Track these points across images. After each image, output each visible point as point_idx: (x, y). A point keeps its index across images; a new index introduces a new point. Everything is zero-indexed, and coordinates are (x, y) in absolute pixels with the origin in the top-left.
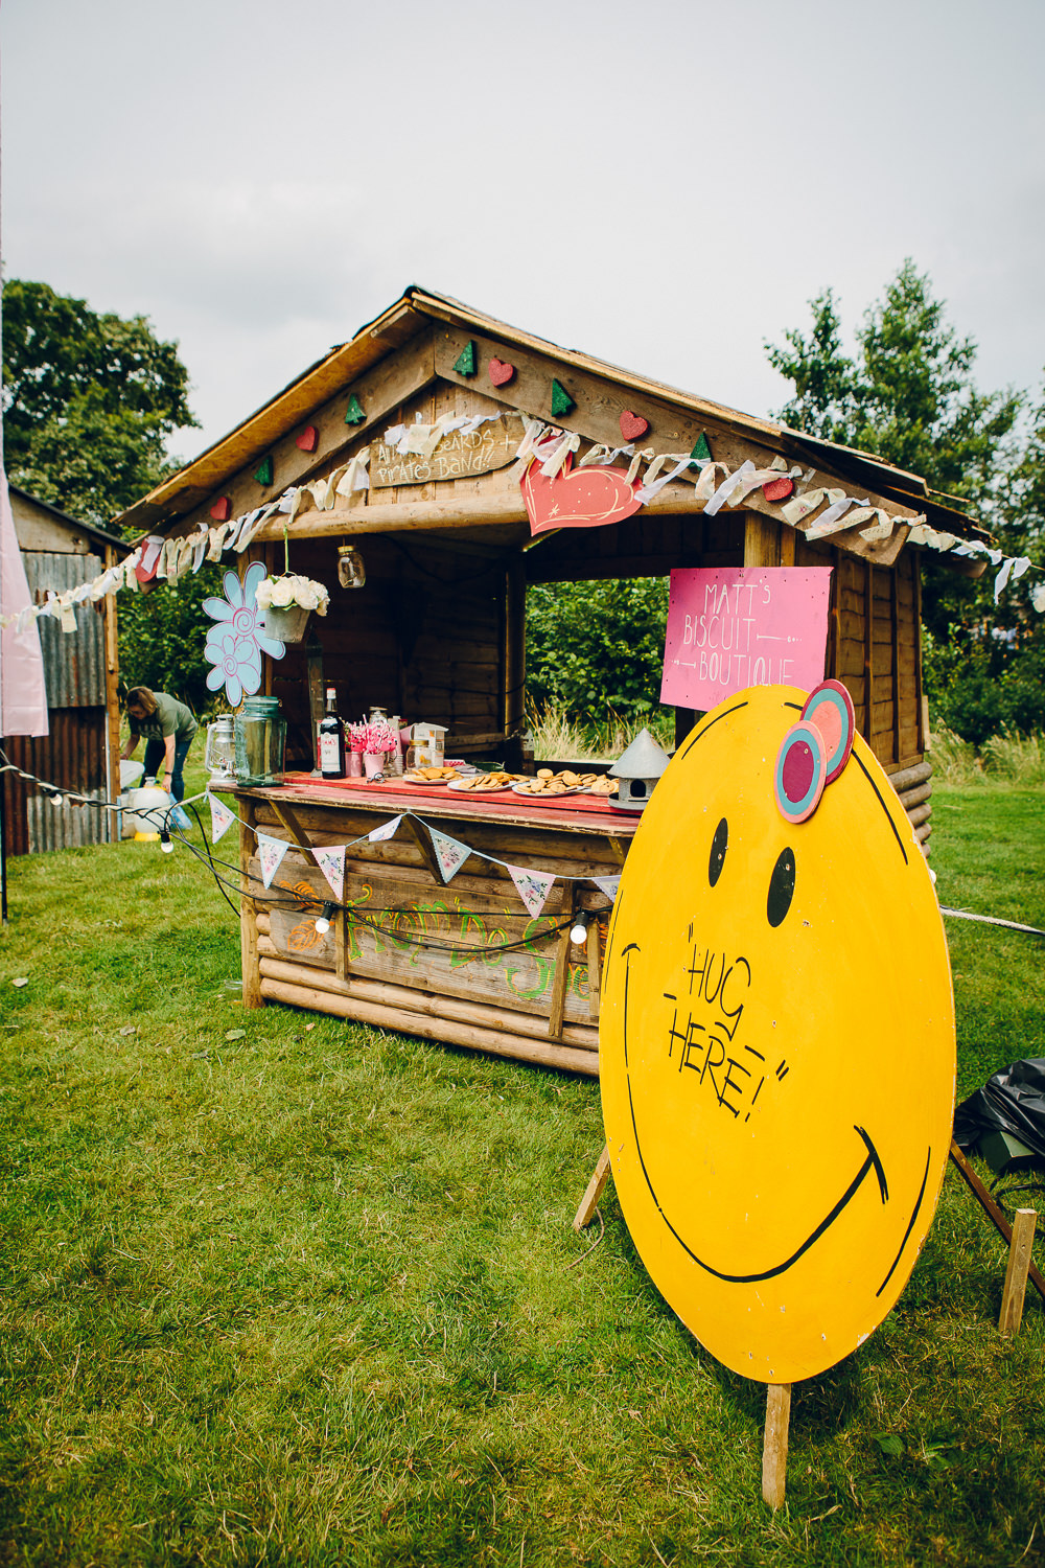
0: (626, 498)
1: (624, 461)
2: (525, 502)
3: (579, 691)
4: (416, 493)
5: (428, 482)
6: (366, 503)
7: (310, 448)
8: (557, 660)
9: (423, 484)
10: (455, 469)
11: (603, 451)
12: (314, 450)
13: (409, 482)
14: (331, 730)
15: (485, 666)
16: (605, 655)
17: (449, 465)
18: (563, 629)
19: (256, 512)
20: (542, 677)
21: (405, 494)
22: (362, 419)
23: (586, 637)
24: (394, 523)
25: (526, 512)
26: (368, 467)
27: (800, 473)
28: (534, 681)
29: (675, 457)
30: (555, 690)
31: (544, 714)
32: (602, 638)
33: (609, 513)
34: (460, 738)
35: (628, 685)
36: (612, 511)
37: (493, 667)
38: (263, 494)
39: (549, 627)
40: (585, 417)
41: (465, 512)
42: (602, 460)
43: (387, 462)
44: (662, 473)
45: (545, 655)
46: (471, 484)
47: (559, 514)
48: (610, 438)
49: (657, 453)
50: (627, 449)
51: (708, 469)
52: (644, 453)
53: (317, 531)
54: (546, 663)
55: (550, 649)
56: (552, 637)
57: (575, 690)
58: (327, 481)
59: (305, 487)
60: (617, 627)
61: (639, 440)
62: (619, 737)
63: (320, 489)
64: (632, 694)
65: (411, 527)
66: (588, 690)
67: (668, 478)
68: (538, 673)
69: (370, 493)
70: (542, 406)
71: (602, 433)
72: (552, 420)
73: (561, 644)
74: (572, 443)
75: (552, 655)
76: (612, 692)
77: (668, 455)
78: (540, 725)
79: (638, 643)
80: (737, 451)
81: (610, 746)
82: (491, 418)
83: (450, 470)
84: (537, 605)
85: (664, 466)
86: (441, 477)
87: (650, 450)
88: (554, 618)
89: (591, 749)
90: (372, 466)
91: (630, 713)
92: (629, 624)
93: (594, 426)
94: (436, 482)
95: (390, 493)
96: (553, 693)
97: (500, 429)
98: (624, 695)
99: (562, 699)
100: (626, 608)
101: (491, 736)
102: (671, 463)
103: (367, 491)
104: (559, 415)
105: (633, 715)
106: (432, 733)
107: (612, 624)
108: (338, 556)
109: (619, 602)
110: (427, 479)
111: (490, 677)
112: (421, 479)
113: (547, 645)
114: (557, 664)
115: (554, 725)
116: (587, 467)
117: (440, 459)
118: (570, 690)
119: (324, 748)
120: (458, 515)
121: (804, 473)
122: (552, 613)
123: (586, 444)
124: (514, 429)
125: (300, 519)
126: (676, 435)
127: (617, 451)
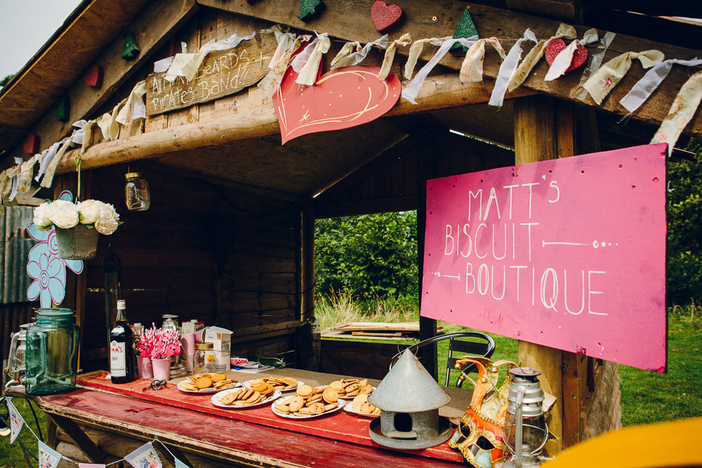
0: (379, 97)
1: (376, 56)
2: (276, 112)
3: (358, 283)
4: (183, 118)
5: (192, 106)
6: (143, 131)
7: (94, 84)
8: (346, 267)
9: (188, 109)
10: (215, 90)
11: (355, 48)
12: (99, 86)
13: (176, 107)
14: (119, 339)
15: (286, 275)
16: (371, 265)
17: (210, 87)
18: (349, 251)
19: (57, 145)
20: (339, 276)
21: (175, 120)
22: (136, 53)
23: (361, 255)
24: (161, 145)
25: (277, 122)
26: (144, 97)
27: (594, 38)
28: (335, 279)
29: (435, 41)
30: (346, 283)
31: (339, 298)
32: (370, 256)
33: (362, 113)
34: (266, 326)
35: (384, 280)
36: (365, 110)
37: (292, 275)
38: (62, 129)
39: (342, 251)
40: (335, 16)
41: (221, 128)
42: (353, 59)
43: (160, 92)
44: (421, 63)
45: (339, 265)
46: (229, 103)
47: (310, 120)
48: (361, 34)
49: (414, 39)
50: (379, 42)
51: (475, 49)
52: (398, 42)
53: (103, 159)
54: (340, 269)
55: (342, 262)
56: (343, 255)
57: (356, 283)
58: (111, 114)
59: (94, 121)
60: (377, 250)
61: (393, 30)
62: (379, 308)
63: (105, 122)
64: (386, 285)
65: (177, 149)
66: (363, 283)
67: (427, 69)
68: (336, 274)
69: (147, 122)
70: (291, 14)
71: (353, 30)
72: (301, 25)
73: (348, 259)
74: (323, 45)
75: (343, 265)
76: (376, 284)
77: (427, 40)
78: (337, 303)
79: (389, 258)
80: (509, 26)
81: (375, 313)
82: (246, 38)
83: (211, 92)
84: (336, 239)
85: (423, 54)
86: (204, 100)
87: (406, 36)
88: (344, 245)
89: (364, 315)
90: (148, 97)
91: (385, 295)
92: (384, 248)
93: (344, 24)
94: (200, 105)
95: (162, 120)
96: (345, 285)
97: (255, 47)
98: (382, 285)
99: (349, 288)
100: (382, 240)
101: (290, 323)
102: (431, 49)
103: (144, 120)
104: (308, 19)
105: (387, 296)
106: (219, 335)
107: (375, 248)
108: (125, 182)
109: (379, 236)
110: (191, 103)
111: (289, 282)
112: (186, 104)
113: (341, 259)
114: (346, 270)
115: (344, 303)
116: (340, 69)
117: (203, 83)
118: (353, 283)
119: (113, 354)
120: (215, 132)
121: (601, 37)
122: (342, 243)
123: (336, 44)
124: (268, 46)
125: (90, 149)
126: (434, 19)
127: (369, 45)
